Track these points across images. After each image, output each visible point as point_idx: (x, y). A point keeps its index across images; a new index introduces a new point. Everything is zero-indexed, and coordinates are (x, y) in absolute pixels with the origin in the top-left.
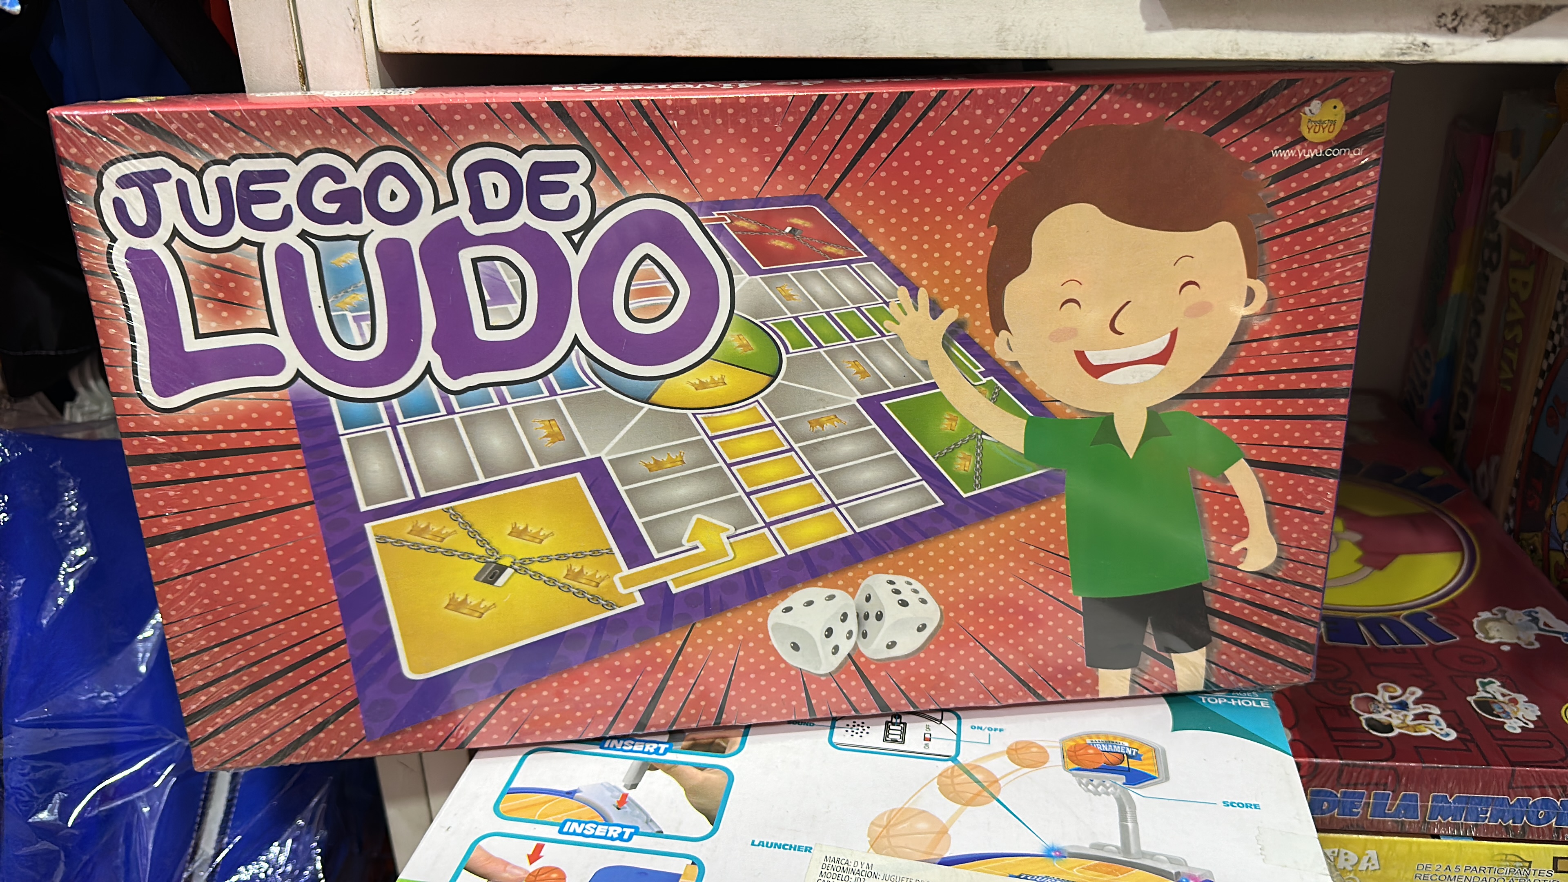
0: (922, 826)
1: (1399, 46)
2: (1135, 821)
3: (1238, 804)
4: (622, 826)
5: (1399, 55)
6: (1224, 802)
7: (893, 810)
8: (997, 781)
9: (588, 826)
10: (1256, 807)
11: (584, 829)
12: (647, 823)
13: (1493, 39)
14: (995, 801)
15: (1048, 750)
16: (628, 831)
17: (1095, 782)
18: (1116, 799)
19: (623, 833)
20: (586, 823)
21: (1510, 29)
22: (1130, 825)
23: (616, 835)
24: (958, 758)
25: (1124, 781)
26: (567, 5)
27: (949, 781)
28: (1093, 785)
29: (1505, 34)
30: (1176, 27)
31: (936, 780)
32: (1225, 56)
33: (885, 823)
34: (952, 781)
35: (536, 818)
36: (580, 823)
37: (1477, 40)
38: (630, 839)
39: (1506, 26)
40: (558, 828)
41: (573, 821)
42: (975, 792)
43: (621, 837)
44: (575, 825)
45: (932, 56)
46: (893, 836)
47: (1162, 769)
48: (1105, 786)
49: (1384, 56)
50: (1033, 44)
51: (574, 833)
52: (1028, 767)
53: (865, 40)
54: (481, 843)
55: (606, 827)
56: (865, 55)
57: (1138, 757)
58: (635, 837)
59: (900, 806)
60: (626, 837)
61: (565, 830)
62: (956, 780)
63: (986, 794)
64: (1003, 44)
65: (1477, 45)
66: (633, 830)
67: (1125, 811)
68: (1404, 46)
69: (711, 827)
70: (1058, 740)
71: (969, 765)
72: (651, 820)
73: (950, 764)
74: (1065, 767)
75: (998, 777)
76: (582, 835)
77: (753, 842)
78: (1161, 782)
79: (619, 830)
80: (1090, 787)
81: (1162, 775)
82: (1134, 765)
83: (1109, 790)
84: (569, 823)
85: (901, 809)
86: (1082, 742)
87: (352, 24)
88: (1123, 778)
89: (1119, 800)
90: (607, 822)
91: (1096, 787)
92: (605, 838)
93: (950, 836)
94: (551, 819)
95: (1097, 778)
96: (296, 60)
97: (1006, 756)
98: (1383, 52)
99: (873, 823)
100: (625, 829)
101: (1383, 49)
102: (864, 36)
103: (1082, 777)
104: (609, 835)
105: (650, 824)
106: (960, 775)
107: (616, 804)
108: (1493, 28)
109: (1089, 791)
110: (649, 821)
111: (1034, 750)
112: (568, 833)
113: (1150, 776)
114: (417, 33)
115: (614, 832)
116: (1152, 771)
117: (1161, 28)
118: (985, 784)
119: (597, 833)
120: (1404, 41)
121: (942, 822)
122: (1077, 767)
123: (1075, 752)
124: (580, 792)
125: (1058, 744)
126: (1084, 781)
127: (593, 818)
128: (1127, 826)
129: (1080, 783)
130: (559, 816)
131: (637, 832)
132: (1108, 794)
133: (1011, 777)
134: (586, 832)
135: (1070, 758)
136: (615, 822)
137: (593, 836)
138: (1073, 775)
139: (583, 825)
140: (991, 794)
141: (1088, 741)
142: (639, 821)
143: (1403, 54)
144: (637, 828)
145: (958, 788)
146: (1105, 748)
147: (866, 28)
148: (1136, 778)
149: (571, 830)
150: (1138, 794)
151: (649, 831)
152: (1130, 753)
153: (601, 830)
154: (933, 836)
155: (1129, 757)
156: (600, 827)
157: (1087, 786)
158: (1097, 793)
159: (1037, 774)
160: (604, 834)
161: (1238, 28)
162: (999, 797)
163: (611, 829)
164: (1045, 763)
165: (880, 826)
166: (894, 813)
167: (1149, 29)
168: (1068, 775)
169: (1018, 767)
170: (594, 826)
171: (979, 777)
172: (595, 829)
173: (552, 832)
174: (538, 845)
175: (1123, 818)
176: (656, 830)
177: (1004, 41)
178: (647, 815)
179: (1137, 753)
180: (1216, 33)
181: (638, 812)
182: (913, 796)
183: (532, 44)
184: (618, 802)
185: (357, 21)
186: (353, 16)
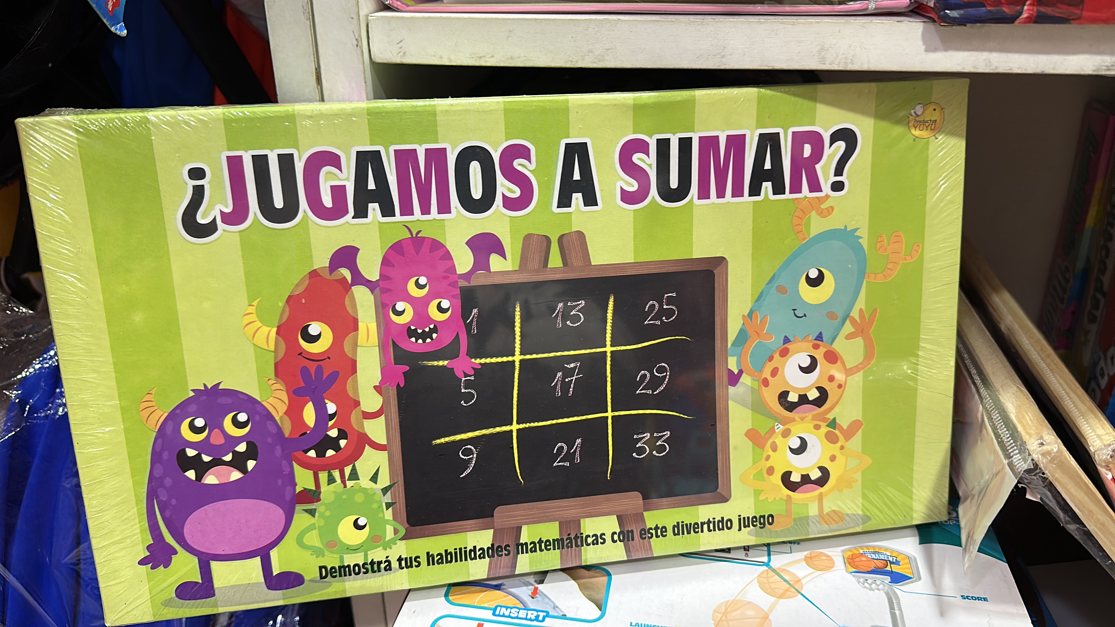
0: (751, 613)
1: (1105, 64)
2: (900, 609)
3: (972, 597)
4: (537, 611)
5: (1105, 70)
6: (962, 596)
7: (728, 601)
8: (799, 581)
9: (513, 610)
10: (985, 599)
11: (510, 612)
14: (800, 595)
15: (833, 558)
16: (542, 615)
17: (869, 581)
18: (885, 593)
19: (538, 616)
20: (511, 608)
22: (897, 612)
23: (533, 618)
24: (770, 564)
25: (890, 580)
26: (510, 31)
27: (765, 580)
28: (868, 583)
30: (946, 50)
31: (756, 580)
32: (981, 70)
33: (723, 610)
34: (768, 580)
35: (476, 604)
36: (507, 608)
38: (543, 620)
40: (492, 612)
41: (501, 607)
42: (785, 588)
43: (537, 619)
44: (503, 609)
45: (771, 68)
46: (730, 620)
47: (915, 571)
48: (876, 584)
49: (1094, 71)
50: (844, 60)
51: (504, 616)
52: (820, 570)
53: (723, 57)
54: (439, 622)
55: (526, 611)
56: (723, 67)
57: (897, 563)
58: (547, 619)
59: (733, 599)
60: (540, 618)
61: (497, 613)
62: (771, 580)
63: (793, 590)
64: (823, 60)
66: (545, 614)
67: (893, 602)
68: (1109, 64)
69: (600, 613)
70: (839, 551)
71: (779, 569)
72: (557, 607)
73: (765, 568)
74: (847, 571)
75: (800, 577)
76: (509, 617)
77: (631, 623)
78: (916, 581)
79: (535, 613)
80: (866, 585)
81: (916, 575)
82: (895, 568)
83: (880, 587)
84: (499, 608)
85: (734, 600)
86: (857, 552)
87: (355, 42)
88: (888, 579)
89: (887, 594)
90: (526, 608)
91: (870, 585)
92: (526, 619)
93: (770, 620)
94: (486, 605)
95: (871, 578)
96: (314, 68)
97: (804, 563)
98: (1094, 68)
99: (715, 611)
100: (539, 613)
101: (1094, 66)
102: (722, 54)
103: (860, 577)
104: (528, 617)
105: (556, 609)
106: (772, 577)
109: (866, 587)
110: (555, 607)
111: (824, 558)
112: (499, 615)
113: (908, 577)
114: (401, 50)
115: (532, 615)
116: (908, 573)
117: (935, 50)
118: (791, 583)
119: (520, 616)
120: (1109, 61)
121: (763, 610)
122: (855, 570)
123: (852, 559)
124: (504, 585)
125: (841, 554)
126: (861, 580)
127: (515, 605)
128: (895, 613)
129: (859, 582)
130: (492, 603)
131: (548, 615)
132: (879, 589)
133: (809, 578)
134: (511, 615)
135: (849, 563)
136: (532, 607)
137: (517, 618)
138: (854, 576)
139: (509, 610)
140: (797, 590)
141: (861, 551)
142: (548, 607)
143: (1109, 70)
144: (547, 612)
145: (772, 585)
146: (874, 556)
147: (724, 48)
148: (898, 578)
149: (501, 613)
150: (901, 590)
151: (556, 614)
152: (891, 560)
153: (522, 614)
154: (758, 620)
155: (891, 563)
156: (521, 611)
157: (863, 584)
158: (871, 589)
159: (829, 575)
160: (525, 616)
161: (991, 50)
162: (802, 592)
163: (530, 612)
164: (832, 567)
165: (720, 613)
166: (729, 604)
167: (927, 50)
168: (850, 577)
169: (814, 570)
170: (518, 610)
171: (787, 578)
172: (518, 612)
173: (488, 614)
174: (479, 624)
175: (892, 608)
176: (562, 614)
177: (823, 58)
178: (554, 603)
179: (896, 560)
180: (975, 54)
181: (547, 600)
182: (741, 591)
183: (483, 59)
184: (532, 593)
185: (358, 40)
186: (357, 37)
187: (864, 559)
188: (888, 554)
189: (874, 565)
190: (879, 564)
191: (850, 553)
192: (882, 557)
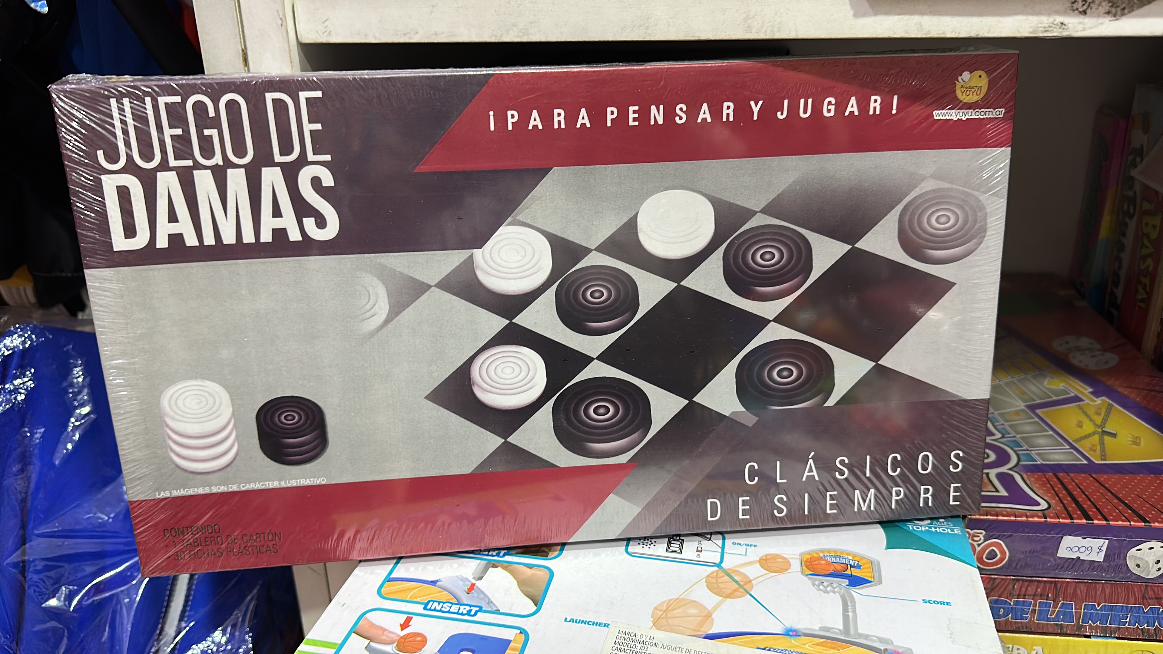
0: (693, 611)
1: (1043, 25)
2: (854, 612)
3: (934, 602)
4: (470, 606)
5: (1043, 32)
6: (923, 600)
7: (671, 600)
8: (750, 581)
9: (445, 605)
10: (948, 604)
11: (442, 607)
12: (488, 603)
13: (1114, 19)
14: (748, 596)
15: (790, 560)
16: (474, 609)
17: (825, 584)
18: (841, 596)
19: (470, 611)
20: (444, 603)
21: (1126, 11)
22: (851, 615)
23: (465, 612)
24: (722, 565)
25: (848, 583)
26: (433, 6)
27: (714, 580)
28: (823, 586)
29: (1123, 15)
30: (876, 14)
31: (704, 580)
32: (913, 36)
33: (665, 608)
34: (717, 581)
35: (408, 599)
36: (439, 603)
37: (1101, 20)
38: (475, 614)
39: (1124, 9)
40: (423, 606)
41: (434, 601)
42: (734, 589)
43: (469, 613)
44: (436, 604)
45: (696, 38)
46: (671, 618)
47: (876, 575)
48: (832, 587)
49: (1031, 33)
50: (770, 28)
51: (435, 610)
52: (774, 572)
53: (648, 28)
54: (367, 615)
55: (458, 606)
56: (648, 39)
57: (858, 567)
58: (479, 613)
59: (677, 597)
60: (472, 613)
61: (429, 607)
62: (720, 580)
63: (741, 590)
64: (749, 28)
65: (1102, 24)
66: (478, 609)
67: (847, 605)
68: (1047, 25)
69: (535, 608)
70: (798, 554)
71: (730, 569)
72: (492, 602)
73: (716, 568)
74: (802, 573)
75: (752, 578)
76: (441, 611)
77: (566, 619)
78: (876, 585)
79: (468, 608)
80: (821, 587)
81: (877, 580)
82: (855, 572)
83: (836, 590)
84: (431, 603)
85: (677, 599)
86: (816, 556)
87: (280, 22)
88: (847, 582)
89: (843, 597)
90: (460, 604)
91: (826, 587)
92: (457, 613)
93: (713, 619)
94: (419, 600)
95: (827, 581)
96: (241, 49)
97: (758, 565)
98: (1031, 30)
99: (655, 608)
100: (472, 608)
101: (1031, 28)
102: (646, 25)
103: (816, 580)
104: (460, 612)
105: (491, 604)
106: (723, 576)
107: (467, 590)
108: (1113, 10)
109: (820, 590)
110: (490, 602)
111: (780, 560)
112: (430, 610)
113: (868, 580)
114: (326, 29)
115: (464, 609)
116: (868, 577)
117: (865, 15)
118: (742, 583)
119: (452, 610)
120: (1046, 22)
121: (707, 609)
122: (811, 573)
123: (811, 562)
124: (441, 581)
125: (798, 557)
126: (817, 583)
127: (450, 599)
128: (848, 615)
129: (814, 585)
130: (425, 598)
131: (481, 610)
132: (834, 592)
133: (761, 579)
134: (443, 609)
135: (806, 566)
136: (465, 602)
137: (448, 612)
138: (809, 579)
139: (441, 604)
140: (746, 590)
141: (821, 555)
142: (483, 602)
143: (1046, 31)
144: (481, 608)
145: (721, 585)
146: (834, 560)
147: (648, 19)
148: (856, 582)
149: (433, 608)
150: (856, 592)
151: (490, 609)
152: (853, 564)
153: (455, 608)
154: (699, 619)
155: (851, 566)
156: (454, 606)
157: (819, 586)
158: (826, 592)
159: (782, 577)
160: (456, 611)
161: (922, 14)
162: (752, 593)
163: (462, 607)
164: (788, 570)
165: (660, 610)
166: (672, 602)
167: (856, 15)
168: (805, 579)
169: (767, 572)
170: (450, 605)
171: (737, 578)
172: (450, 607)
173: (419, 609)
174: (408, 617)
175: (845, 609)
176: (495, 609)
177: (749, 27)
178: (489, 599)
179: (858, 564)
180: (906, 17)
181: (482, 596)
182: (687, 590)
183: (408, 35)
184: (468, 589)
185: (283, 20)
186: (281, 16)
187: (823, 562)
188: (850, 558)
189: (832, 568)
190: (839, 567)
191: (809, 556)
192: (843, 561)
